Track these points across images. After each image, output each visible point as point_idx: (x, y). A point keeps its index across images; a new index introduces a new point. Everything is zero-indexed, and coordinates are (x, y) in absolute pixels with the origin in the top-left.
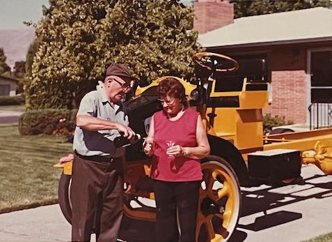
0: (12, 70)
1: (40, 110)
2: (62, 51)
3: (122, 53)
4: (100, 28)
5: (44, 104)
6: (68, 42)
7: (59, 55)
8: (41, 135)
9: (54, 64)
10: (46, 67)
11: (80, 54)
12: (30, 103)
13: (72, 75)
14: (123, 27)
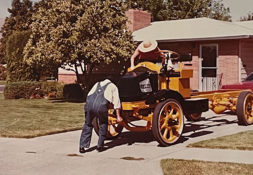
3: (89, 45)
5: (20, 78)
11: (62, 46)
12: (11, 77)
13: (57, 59)
14: (89, 29)
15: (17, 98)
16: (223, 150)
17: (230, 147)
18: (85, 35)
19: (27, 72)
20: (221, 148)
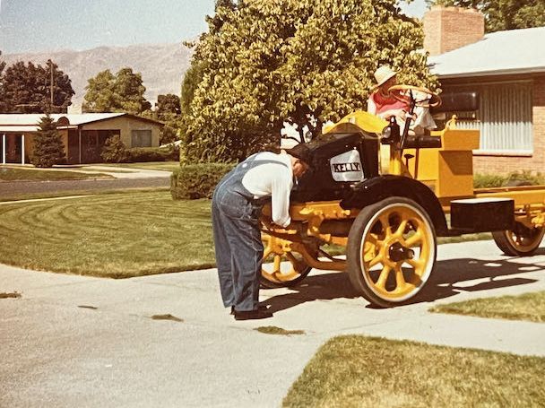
0: (153, 108)
1: (202, 165)
2: (234, 81)
3: (316, 83)
4: (287, 50)
5: (206, 156)
6: (243, 69)
7: (231, 87)
8: (203, 199)
9: (224, 98)
10: (212, 103)
11: (260, 85)
12: (187, 154)
13: (249, 113)
14: (318, 48)
15: (194, 197)
16: (507, 322)
17: (529, 316)
18: (312, 62)
19: (220, 143)
20: (506, 316)
